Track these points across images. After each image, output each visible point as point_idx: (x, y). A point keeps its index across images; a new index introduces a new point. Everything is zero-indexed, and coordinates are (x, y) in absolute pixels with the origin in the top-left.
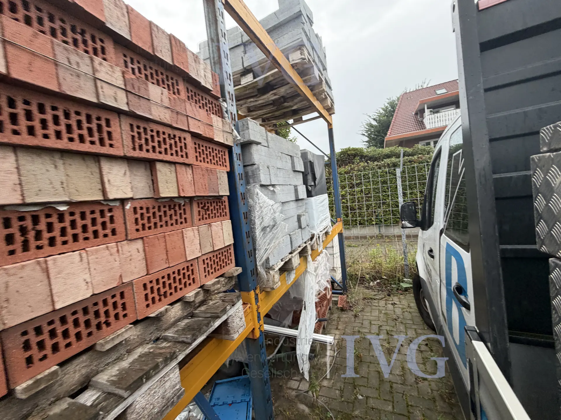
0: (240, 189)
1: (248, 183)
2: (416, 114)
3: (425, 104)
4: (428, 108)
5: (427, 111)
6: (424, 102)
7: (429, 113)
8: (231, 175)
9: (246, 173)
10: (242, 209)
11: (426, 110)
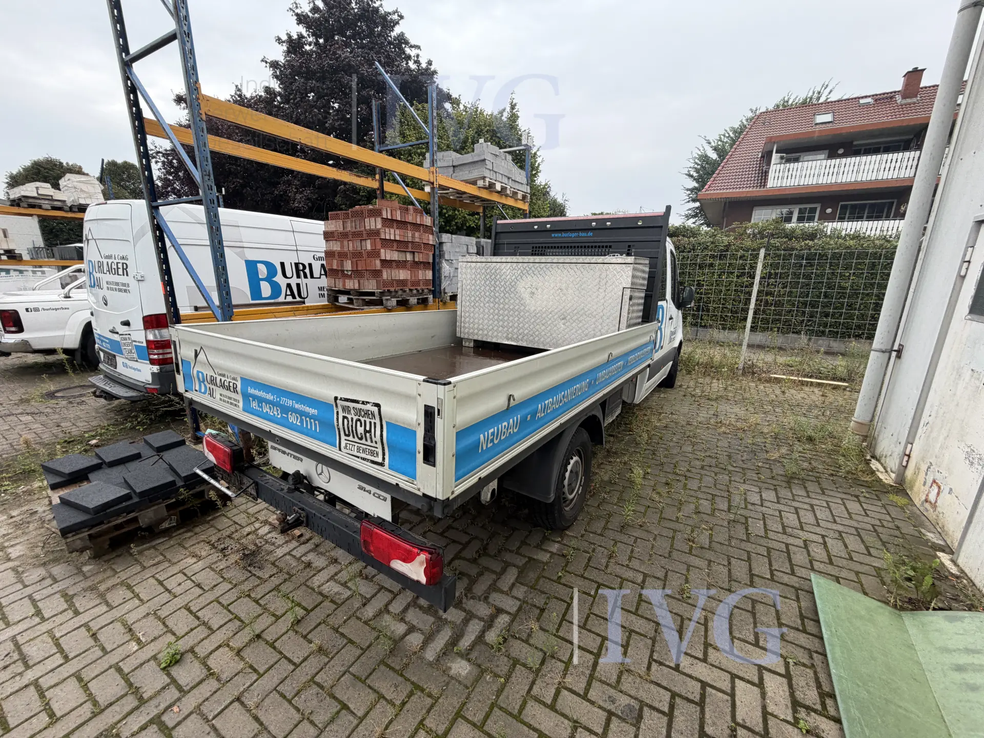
0: (437, 260)
1: (440, 258)
2: (762, 157)
3: (774, 143)
4: (777, 152)
5: (775, 157)
6: (773, 140)
7: (778, 161)
8: (434, 255)
9: (440, 254)
10: (437, 268)
11: (774, 154)
